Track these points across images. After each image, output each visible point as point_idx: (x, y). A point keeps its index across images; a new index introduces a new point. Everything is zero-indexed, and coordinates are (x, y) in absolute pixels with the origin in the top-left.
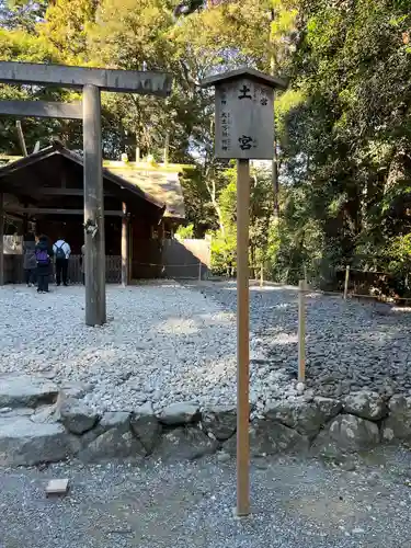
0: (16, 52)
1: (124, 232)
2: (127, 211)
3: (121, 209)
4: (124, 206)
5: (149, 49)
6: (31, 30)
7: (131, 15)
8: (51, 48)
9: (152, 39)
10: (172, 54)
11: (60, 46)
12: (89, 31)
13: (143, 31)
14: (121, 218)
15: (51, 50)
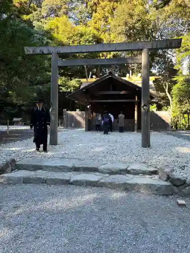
0: (82, 35)
1: (136, 109)
2: (138, 99)
3: (135, 98)
4: (136, 97)
5: (138, 25)
6: (86, 25)
7: (131, 11)
8: (96, 32)
9: (139, 20)
10: (148, 25)
11: (98, 30)
12: (111, 21)
13: (136, 18)
14: (135, 103)
15: (95, 32)
